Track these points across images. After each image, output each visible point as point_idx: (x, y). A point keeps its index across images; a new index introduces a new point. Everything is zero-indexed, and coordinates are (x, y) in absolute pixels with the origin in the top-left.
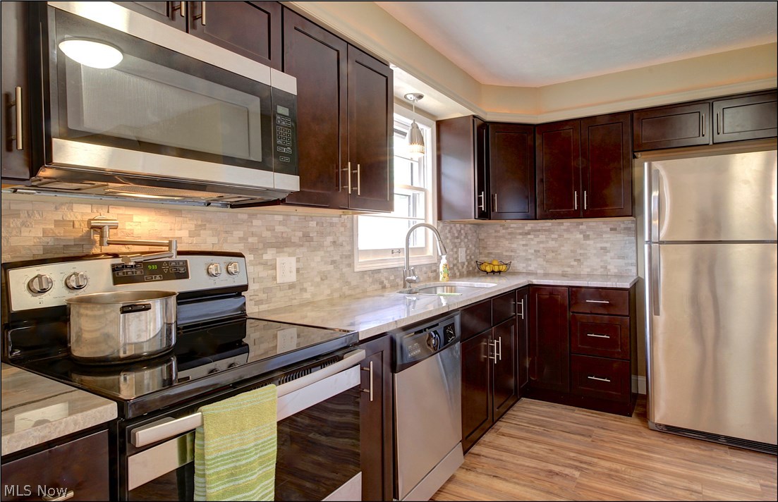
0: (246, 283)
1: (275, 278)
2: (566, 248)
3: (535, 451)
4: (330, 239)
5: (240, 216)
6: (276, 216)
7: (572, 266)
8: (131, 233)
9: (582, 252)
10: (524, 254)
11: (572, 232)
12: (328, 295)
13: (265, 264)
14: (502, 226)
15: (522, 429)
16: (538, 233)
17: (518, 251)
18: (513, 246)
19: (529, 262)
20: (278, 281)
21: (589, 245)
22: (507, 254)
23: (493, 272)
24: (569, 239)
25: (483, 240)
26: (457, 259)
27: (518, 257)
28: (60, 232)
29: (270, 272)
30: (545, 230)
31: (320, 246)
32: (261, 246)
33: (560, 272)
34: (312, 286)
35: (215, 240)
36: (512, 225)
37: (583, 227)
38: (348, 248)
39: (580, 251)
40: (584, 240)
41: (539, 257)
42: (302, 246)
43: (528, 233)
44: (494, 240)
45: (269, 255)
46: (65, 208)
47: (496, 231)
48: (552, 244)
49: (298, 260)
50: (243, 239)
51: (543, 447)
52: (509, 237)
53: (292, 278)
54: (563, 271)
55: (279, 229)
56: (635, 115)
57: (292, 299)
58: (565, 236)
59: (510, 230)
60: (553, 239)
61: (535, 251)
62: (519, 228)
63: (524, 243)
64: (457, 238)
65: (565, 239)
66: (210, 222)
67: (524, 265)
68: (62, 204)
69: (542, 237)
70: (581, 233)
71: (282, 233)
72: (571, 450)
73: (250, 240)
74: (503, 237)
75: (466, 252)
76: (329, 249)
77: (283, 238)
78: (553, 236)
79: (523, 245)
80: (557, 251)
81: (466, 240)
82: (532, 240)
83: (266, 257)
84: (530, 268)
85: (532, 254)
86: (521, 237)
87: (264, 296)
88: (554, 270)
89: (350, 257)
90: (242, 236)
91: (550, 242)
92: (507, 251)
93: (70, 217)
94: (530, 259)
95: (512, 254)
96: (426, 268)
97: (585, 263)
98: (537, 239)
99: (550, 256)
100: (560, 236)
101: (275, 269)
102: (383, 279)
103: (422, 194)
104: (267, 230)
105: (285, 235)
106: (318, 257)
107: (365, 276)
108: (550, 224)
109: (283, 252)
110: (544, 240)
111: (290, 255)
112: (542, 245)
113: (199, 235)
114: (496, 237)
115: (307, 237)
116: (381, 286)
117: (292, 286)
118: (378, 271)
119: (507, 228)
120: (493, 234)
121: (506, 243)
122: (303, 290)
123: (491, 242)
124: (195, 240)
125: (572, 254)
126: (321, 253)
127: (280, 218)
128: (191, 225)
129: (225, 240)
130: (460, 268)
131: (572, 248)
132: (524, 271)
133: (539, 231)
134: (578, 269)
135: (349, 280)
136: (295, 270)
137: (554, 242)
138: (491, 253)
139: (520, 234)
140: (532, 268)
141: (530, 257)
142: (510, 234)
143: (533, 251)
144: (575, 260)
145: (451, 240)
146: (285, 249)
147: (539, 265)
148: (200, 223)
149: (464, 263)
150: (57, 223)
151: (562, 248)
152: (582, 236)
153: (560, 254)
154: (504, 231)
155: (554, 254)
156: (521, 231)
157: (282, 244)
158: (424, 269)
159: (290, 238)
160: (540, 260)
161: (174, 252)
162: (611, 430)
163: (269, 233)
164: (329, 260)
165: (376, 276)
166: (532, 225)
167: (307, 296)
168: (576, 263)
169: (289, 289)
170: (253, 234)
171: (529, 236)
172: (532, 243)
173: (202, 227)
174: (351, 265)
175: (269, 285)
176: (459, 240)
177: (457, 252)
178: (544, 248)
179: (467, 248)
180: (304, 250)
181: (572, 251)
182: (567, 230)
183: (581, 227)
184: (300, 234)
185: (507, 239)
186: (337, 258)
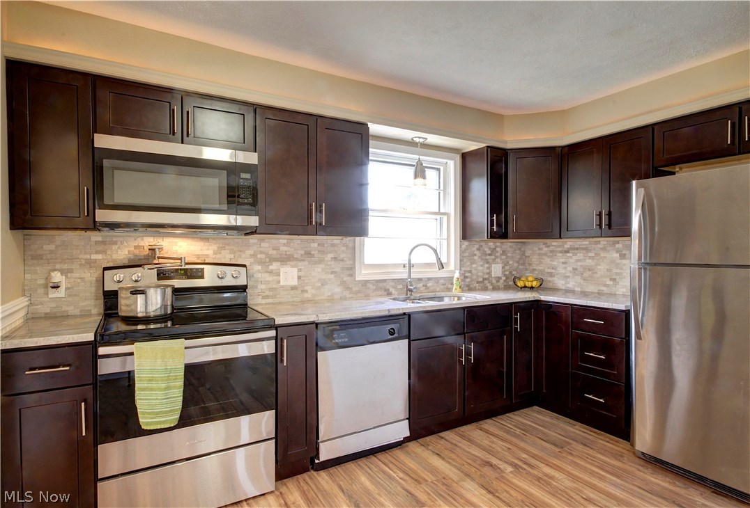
0: (246, 284)
1: (279, 282)
2: (602, 267)
3: (494, 446)
4: (330, 256)
5: (251, 241)
6: (281, 240)
7: (607, 286)
8: (176, 252)
9: (618, 271)
10: (563, 271)
11: (608, 251)
12: (328, 296)
13: (271, 272)
14: (545, 244)
15: (503, 428)
16: (576, 251)
17: (558, 269)
18: (554, 263)
19: (568, 280)
20: (281, 284)
21: (625, 264)
22: (550, 271)
23: (525, 287)
24: (605, 257)
25: (529, 257)
26: (489, 273)
27: (558, 274)
28: (137, 252)
29: (275, 278)
30: (583, 249)
31: (321, 261)
32: (268, 260)
33: (596, 291)
34: (312, 288)
35: (232, 256)
36: (553, 244)
37: (619, 246)
38: (350, 262)
39: (615, 271)
40: (621, 259)
41: (577, 275)
42: (303, 260)
43: (567, 252)
44: (538, 257)
45: (274, 266)
46: (139, 239)
47: (539, 249)
48: (589, 262)
49: (300, 270)
50: (254, 256)
51: (505, 445)
52: (551, 254)
53: (295, 282)
54: (599, 290)
55: (283, 249)
56: (656, 127)
57: (294, 297)
58: (602, 255)
59: (551, 248)
60: (590, 258)
61: (573, 269)
62: (559, 246)
63: (563, 260)
64: (490, 255)
65: (602, 257)
66: (228, 245)
67: (563, 282)
68: (139, 237)
69: (580, 255)
70: (617, 252)
71: (286, 251)
72: (527, 452)
73: (259, 256)
74: (546, 254)
75: (503, 268)
76: (329, 263)
77: (286, 255)
78: (590, 254)
79: (563, 263)
80: (593, 270)
81: (504, 257)
82: (571, 257)
83: (271, 267)
84: (568, 286)
85: (570, 272)
86: (561, 255)
87: (271, 294)
88: (590, 288)
89: (351, 270)
90: (252, 253)
91: (587, 261)
92: (549, 268)
93: (142, 244)
94: (568, 277)
95: (553, 271)
96: (445, 280)
97: (620, 283)
98: (575, 258)
99: (587, 274)
100: (597, 255)
101: (280, 275)
102: (388, 287)
103: (445, 218)
104: (273, 249)
105: (288, 253)
106: (318, 269)
107: (368, 284)
108: (588, 243)
109: (286, 264)
110: (582, 258)
111: (292, 267)
112: (579, 264)
113: (220, 253)
114: (539, 254)
115: (308, 254)
116: (386, 293)
117: (293, 288)
118: (384, 281)
119: (549, 246)
120: (538, 252)
121: (547, 260)
122: (304, 291)
123: (535, 259)
124: (218, 256)
125: (608, 273)
126: (322, 266)
127: (285, 241)
128: (215, 247)
129: (240, 256)
130: (494, 281)
131: (608, 267)
132: (563, 288)
133: (577, 249)
134: (614, 289)
135: (350, 286)
136: (297, 277)
137: (590, 261)
138: (535, 270)
139: (561, 252)
140: (571, 285)
141: (568, 274)
142: (551, 252)
143: (571, 269)
144: (611, 279)
145: (479, 257)
146: (288, 262)
147: (576, 282)
148: (221, 246)
149: (500, 278)
150: (136, 247)
151: (599, 267)
152: (618, 255)
153: (596, 273)
154: (546, 249)
155: (590, 273)
156: (560, 249)
157: (285, 259)
158: (442, 281)
159: (293, 255)
160: (578, 278)
161: (183, 263)
162: (591, 448)
163: (275, 252)
164: (330, 271)
165: (380, 284)
166: (571, 243)
167: (307, 295)
168: (611, 283)
169: (292, 290)
170: (261, 253)
171: (568, 254)
172: (571, 261)
173: (223, 248)
174: (352, 275)
175: (274, 286)
176: (493, 257)
177: (488, 268)
178: (581, 266)
179: (505, 264)
180: (306, 263)
181: (608, 270)
182: (604, 249)
183: (617, 246)
184: (303, 252)
185: (549, 257)
186: (338, 269)
